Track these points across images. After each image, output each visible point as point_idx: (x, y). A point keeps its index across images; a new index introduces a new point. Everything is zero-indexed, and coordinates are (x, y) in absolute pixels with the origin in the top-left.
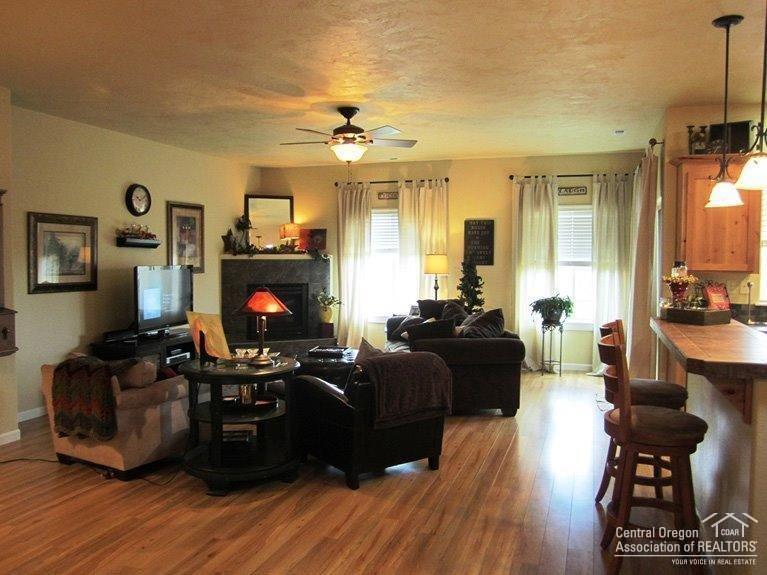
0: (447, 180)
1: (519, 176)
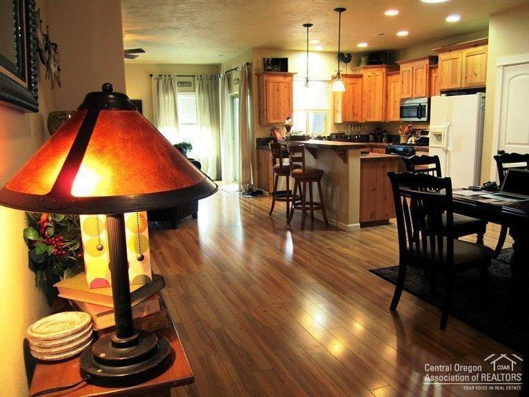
1: (156, 75)
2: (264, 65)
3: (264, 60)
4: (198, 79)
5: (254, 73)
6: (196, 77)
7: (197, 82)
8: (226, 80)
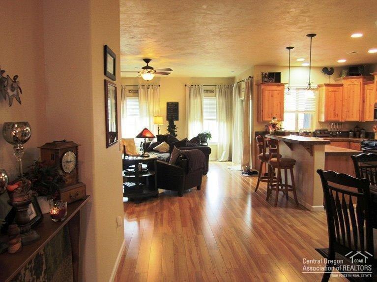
0: (159, 86)
1: (189, 85)
2: (263, 78)
3: (262, 75)
4: (218, 88)
5: (254, 83)
6: (217, 87)
7: (218, 90)
8: (237, 89)
